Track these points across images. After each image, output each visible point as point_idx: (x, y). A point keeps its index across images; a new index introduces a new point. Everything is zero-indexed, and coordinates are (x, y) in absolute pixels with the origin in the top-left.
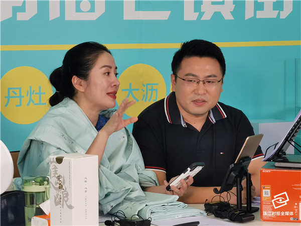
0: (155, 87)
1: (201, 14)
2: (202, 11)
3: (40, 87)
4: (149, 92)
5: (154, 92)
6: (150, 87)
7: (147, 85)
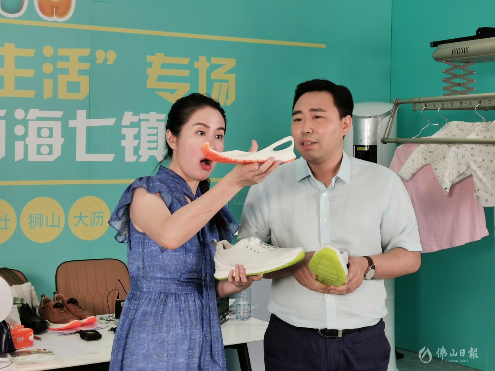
0: (101, 214)
1: (139, 157)
2: (140, 154)
3: (6, 215)
4: (97, 219)
5: (101, 219)
6: (97, 215)
7: (95, 213)
